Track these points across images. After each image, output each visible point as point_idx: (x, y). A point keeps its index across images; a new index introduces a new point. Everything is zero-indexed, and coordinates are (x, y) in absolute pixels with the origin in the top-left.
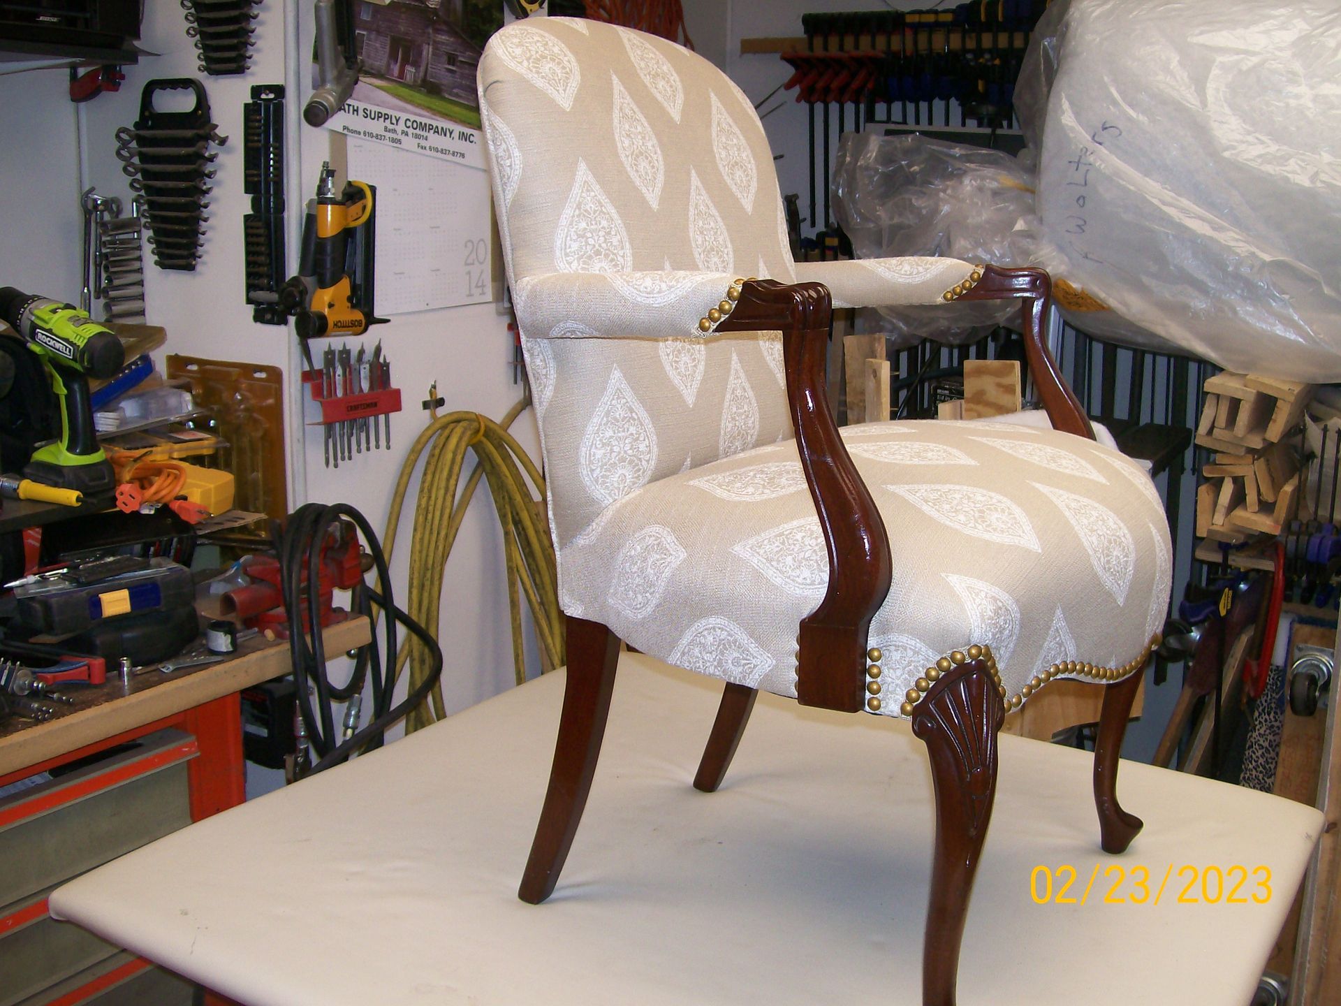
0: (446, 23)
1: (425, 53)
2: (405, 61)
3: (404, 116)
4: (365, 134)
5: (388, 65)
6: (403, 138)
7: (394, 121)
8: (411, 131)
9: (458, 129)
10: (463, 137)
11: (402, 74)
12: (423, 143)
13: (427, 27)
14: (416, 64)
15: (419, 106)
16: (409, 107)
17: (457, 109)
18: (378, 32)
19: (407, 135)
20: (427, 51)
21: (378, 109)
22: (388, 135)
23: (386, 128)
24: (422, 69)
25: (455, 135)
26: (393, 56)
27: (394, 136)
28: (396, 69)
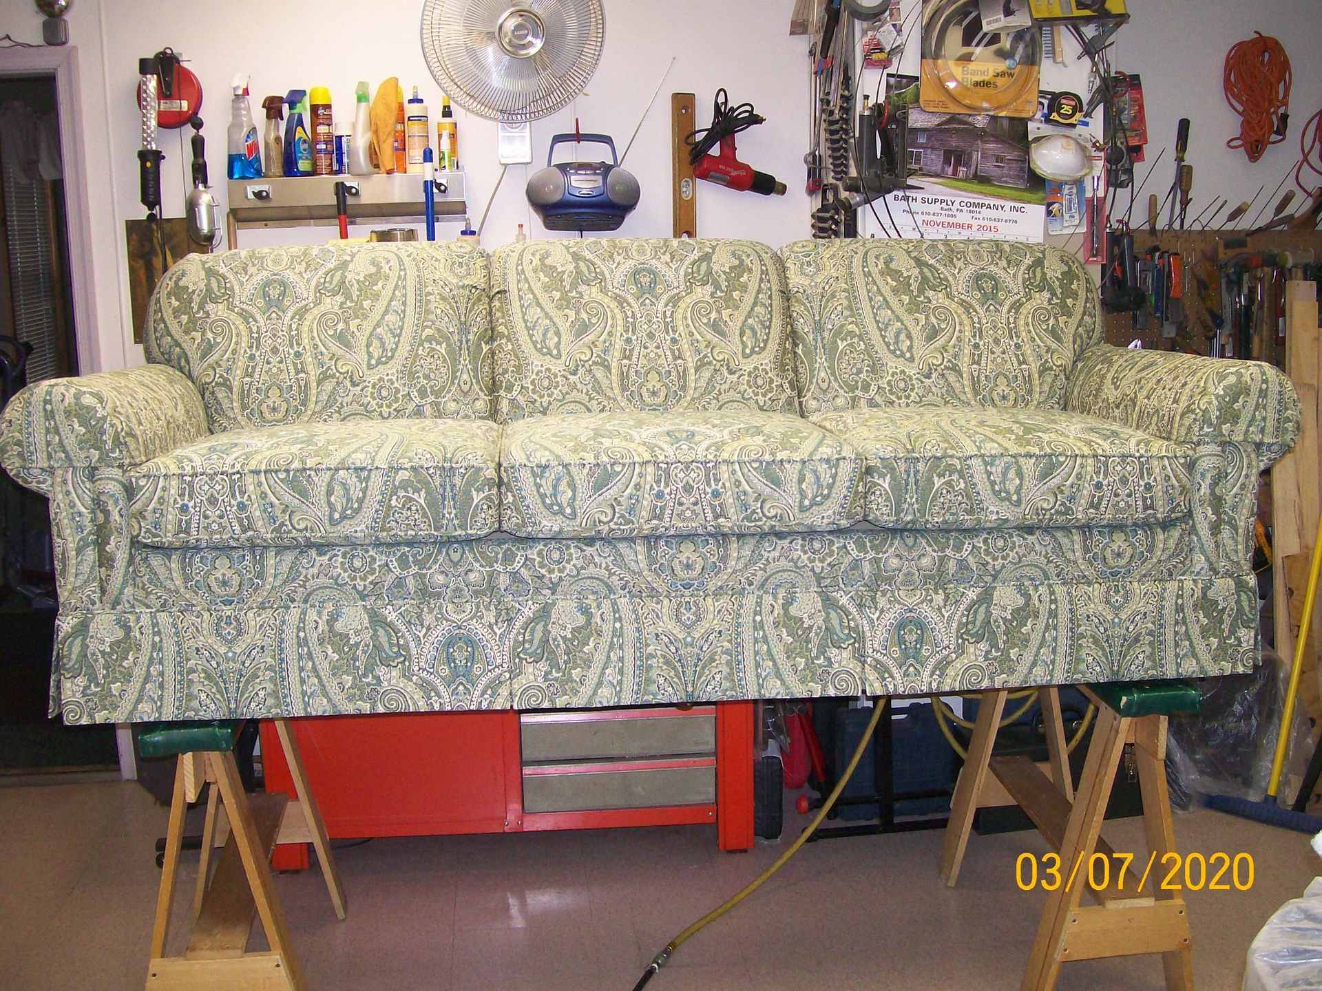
0: (993, 136)
1: (974, 157)
2: (958, 164)
3: (958, 200)
4: (922, 213)
5: (943, 168)
6: (958, 214)
7: (949, 203)
8: (965, 208)
9: (1008, 204)
10: (1013, 209)
11: (955, 172)
12: (976, 215)
13: (976, 140)
14: (967, 165)
15: (972, 192)
16: (963, 193)
17: (1006, 191)
18: (933, 149)
19: (961, 211)
20: (976, 157)
21: (934, 197)
22: (944, 212)
23: (942, 209)
24: (973, 168)
25: (1007, 208)
26: (947, 161)
27: (950, 213)
28: (950, 170)
